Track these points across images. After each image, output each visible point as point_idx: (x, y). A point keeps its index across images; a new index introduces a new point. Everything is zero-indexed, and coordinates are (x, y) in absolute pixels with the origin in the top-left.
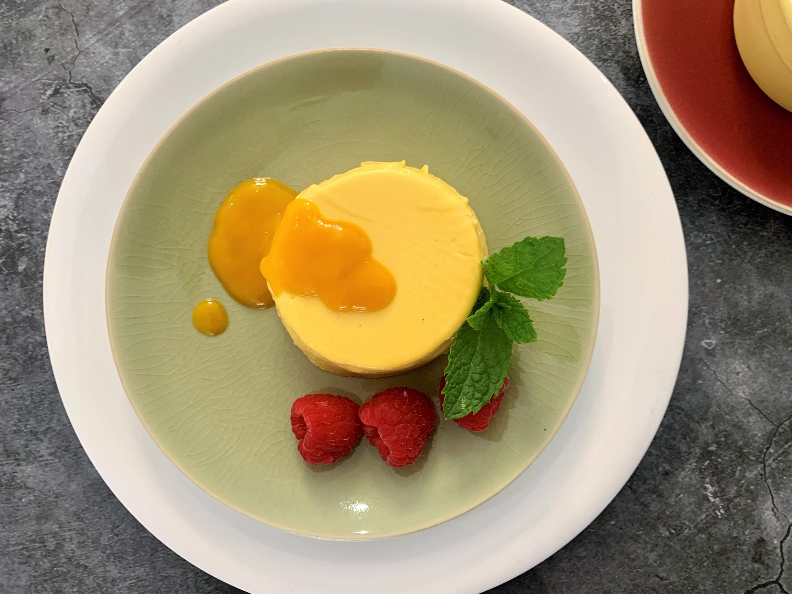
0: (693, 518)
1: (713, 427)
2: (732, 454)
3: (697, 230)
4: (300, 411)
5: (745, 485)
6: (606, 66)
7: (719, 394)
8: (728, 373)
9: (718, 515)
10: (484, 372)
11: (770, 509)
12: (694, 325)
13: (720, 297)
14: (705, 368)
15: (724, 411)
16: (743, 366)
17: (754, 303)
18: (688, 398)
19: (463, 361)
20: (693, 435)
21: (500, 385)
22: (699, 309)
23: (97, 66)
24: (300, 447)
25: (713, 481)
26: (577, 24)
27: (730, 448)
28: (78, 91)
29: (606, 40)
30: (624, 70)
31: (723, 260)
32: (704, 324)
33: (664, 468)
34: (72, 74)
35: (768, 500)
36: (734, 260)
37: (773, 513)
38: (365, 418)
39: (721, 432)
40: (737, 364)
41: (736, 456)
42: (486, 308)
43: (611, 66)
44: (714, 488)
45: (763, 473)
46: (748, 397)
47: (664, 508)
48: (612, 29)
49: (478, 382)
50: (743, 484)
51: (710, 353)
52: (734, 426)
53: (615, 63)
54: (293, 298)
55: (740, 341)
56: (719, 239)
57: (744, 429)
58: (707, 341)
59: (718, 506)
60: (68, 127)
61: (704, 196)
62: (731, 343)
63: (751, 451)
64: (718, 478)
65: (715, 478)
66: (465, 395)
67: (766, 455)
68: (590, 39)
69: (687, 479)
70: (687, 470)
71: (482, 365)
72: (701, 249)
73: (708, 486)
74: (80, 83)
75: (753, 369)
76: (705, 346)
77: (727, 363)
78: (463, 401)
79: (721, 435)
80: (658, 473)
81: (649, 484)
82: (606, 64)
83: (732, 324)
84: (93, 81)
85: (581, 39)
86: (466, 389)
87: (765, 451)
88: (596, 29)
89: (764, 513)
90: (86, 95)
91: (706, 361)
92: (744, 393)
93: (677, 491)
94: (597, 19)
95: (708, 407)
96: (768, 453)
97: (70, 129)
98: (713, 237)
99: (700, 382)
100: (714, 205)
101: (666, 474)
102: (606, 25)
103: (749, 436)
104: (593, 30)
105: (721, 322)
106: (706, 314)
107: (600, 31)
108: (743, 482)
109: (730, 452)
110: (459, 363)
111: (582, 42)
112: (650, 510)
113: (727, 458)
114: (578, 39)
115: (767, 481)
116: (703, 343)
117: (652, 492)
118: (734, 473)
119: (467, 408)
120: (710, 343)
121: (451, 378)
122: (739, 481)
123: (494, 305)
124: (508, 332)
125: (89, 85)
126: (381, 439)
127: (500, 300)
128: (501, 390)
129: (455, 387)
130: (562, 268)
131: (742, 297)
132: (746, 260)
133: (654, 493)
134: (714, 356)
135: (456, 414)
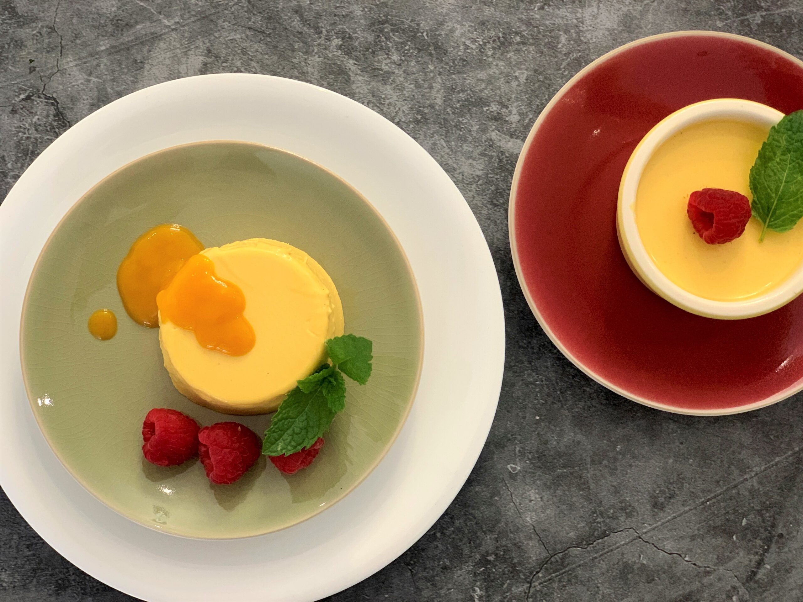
1: (497, 540)
2: (505, 568)
3: (531, 370)
4: (154, 419)
5: (509, 597)
6: (495, 210)
7: (510, 514)
8: (522, 498)
10: (305, 429)
12: (505, 448)
13: (534, 431)
14: (504, 488)
15: (510, 530)
16: (537, 496)
17: (561, 445)
18: (482, 509)
19: (290, 414)
20: (478, 542)
21: (312, 442)
23: (69, 86)
24: (144, 447)
25: (483, 586)
26: (480, 168)
27: (506, 562)
28: (47, 102)
29: (502, 189)
31: (546, 401)
32: (514, 451)
33: (444, 562)
34: (46, 87)
36: (555, 403)
38: (202, 437)
39: (502, 546)
40: (533, 493)
41: (509, 571)
42: (315, 377)
43: (499, 211)
44: (482, 592)
45: (527, 591)
46: (534, 523)
47: (434, 596)
49: (297, 434)
50: (507, 596)
51: (513, 476)
52: (515, 544)
54: (175, 329)
55: (541, 474)
56: (548, 383)
57: (522, 549)
58: (513, 466)
60: (29, 130)
62: (533, 473)
63: (522, 570)
64: (487, 585)
65: (485, 584)
66: (283, 440)
67: (535, 577)
68: (489, 184)
69: (461, 578)
70: (464, 570)
71: (305, 423)
72: (531, 386)
73: (477, 589)
74: (51, 96)
75: (545, 500)
76: (510, 469)
77: (524, 489)
78: (281, 444)
79: (502, 549)
80: (439, 565)
81: (428, 573)
82: (495, 208)
83: (538, 457)
84: (62, 98)
86: (285, 436)
87: (535, 573)
88: (496, 177)
90: (52, 107)
91: (506, 482)
92: (531, 518)
93: (450, 586)
95: (498, 521)
96: (537, 575)
97: (30, 132)
98: (544, 380)
99: (496, 498)
101: (445, 568)
103: (524, 557)
104: (493, 177)
105: (530, 453)
106: (518, 443)
108: (508, 594)
109: (505, 566)
110: (286, 415)
111: (481, 185)
112: (421, 595)
113: (500, 570)
114: (479, 181)
115: (529, 599)
116: (509, 466)
117: (427, 579)
118: (503, 584)
119: (281, 450)
120: (515, 468)
121: (276, 423)
122: (504, 593)
123: (325, 378)
124: (329, 402)
125: (58, 100)
126: (210, 459)
127: (331, 376)
128: (313, 446)
129: (277, 432)
130: (369, 362)
131: (553, 437)
132: (565, 407)
133: (429, 581)
134: (515, 480)
135: (271, 452)
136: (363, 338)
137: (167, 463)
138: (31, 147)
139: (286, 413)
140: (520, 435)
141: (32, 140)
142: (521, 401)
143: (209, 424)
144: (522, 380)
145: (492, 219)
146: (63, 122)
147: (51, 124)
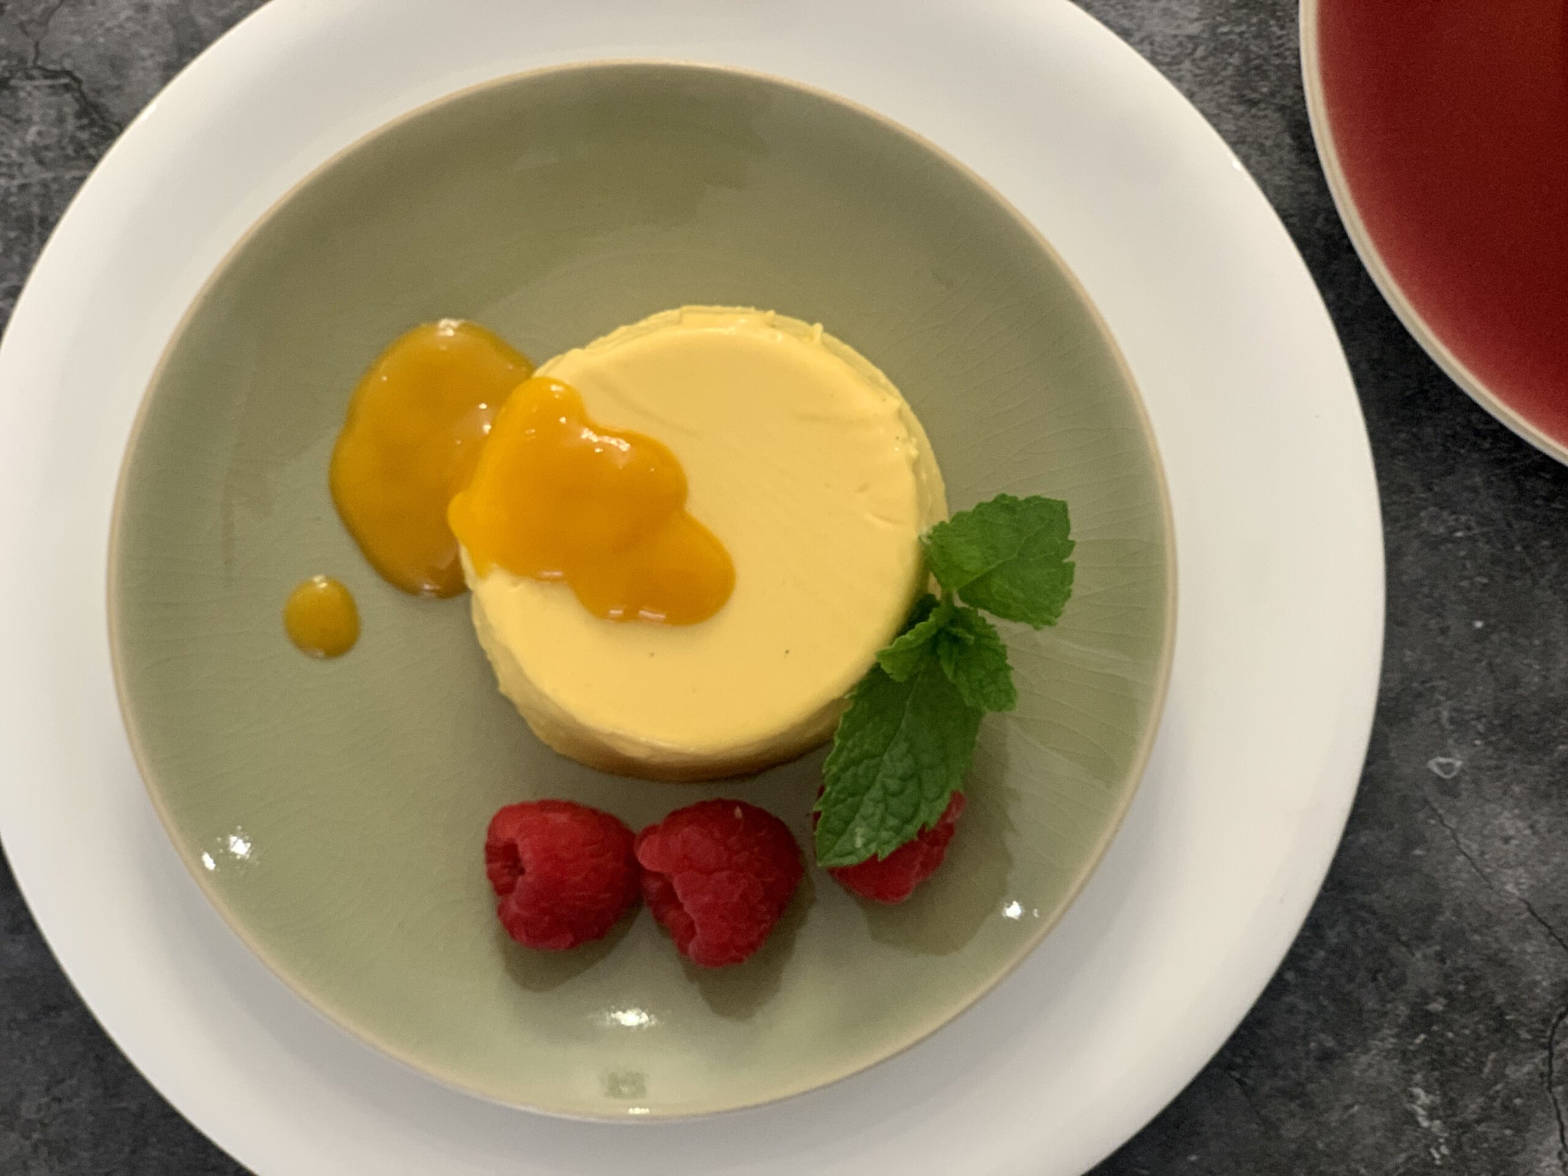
0: (1376, 1160)
1: (1441, 958)
2: (1478, 1023)
3: (1435, 505)
4: (509, 833)
5: (1501, 1095)
6: (1254, 116)
7: (1460, 883)
8: (1485, 837)
9: (1434, 1159)
10: (912, 777)
11: (1555, 1153)
12: (1413, 720)
13: (1478, 660)
14: (1433, 822)
15: (1470, 924)
16: (1520, 824)
17: (1554, 680)
18: (1388, 886)
19: (866, 746)
20: (1394, 972)
21: (941, 806)
22: (1427, 685)
23: (99, 32)
24: (501, 911)
25: (1431, 1080)
26: (1195, 15)
27: (1476, 1008)
28: (52, 87)
29: (1258, 57)
30: (1296, 127)
31: (1491, 577)
32: (1437, 721)
33: (1320, 1044)
34: (42, 48)
35: (1550, 1132)
36: (1515, 578)
37: (1560, 1164)
38: (647, 856)
39: (1457, 970)
40: (1507, 818)
41: (1487, 1030)
42: (920, 634)
43: (1265, 117)
44: (1431, 1097)
45: (1546, 1069)
46: (1527, 895)
47: (1315, 1133)
48: (1274, 33)
49: (894, 795)
50: (1497, 1092)
51: (1448, 788)
52: (1489, 959)
53: (1275, 111)
54: (515, 585)
55: (1517, 766)
56: (1485, 529)
57: (1511, 966)
58: (1442, 760)
59: (1436, 1138)
60: (21, 165)
61: (1458, 428)
62: (1497, 768)
63: (1522, 1018)
64: (1442, 1075)
65: (1436, 1074)
66: (864, 818)
67: (1557, 1030)
68: (1222, 52)
69: (1372, 1073)
70: (1374, 1052)
71: (908, 761)
72: (1443, 548)
73: (1418, 1091)
74: (58, 68)
75: (1542, 830)
76: (1436, 770)
77: (1483, 813)
78: (860, 831)
79: (1458, 977)
80: (1307, 1053)
81: (1284, 1078)
82: (1254, 111)
83: (1502, 725)
84: (87, 67)
85: (1200, 52)
86: (867, 808)
87: (1554, 1021)
88: (1238, 30)
89: (1540, 1161)
90: (68, 96)
91: (1436, 805)
92: (1517, 884)
93: (1348, 1099)
94: (1241, 7)
95: (1435, 909)
96: (1561, 1025)
97: (26, 170)
98: (1473, 524)
99: (1418, 852)
100: (1480, 450)
101: (1326, 1057)
102: (1261, 21)
103: (1520, 985)
104: (1230, 32)
105: (1478, 719)
106: (1442, 698)
107: (1246, 36)
108: (1499, 1087)
109: (1477, 1019)
110: (857, 751)
111: (1204, 59)
112: (1279, 1137)
113: (1467, 1032)
114: (1195, 50)
115: (1553, 1090)
116: (1433, 765)
117: (1289, 1095)
118: (1480, 1065)
119: (865, 845)
120: (1449, 764)
121: (837, 779)
122: (1489, 1085)
123: (940, 631)
124: (965, 692)
125: (78, 74)
126: (680, 906)
127: (953, 622)
128: (944, 816)
129: (844, 800)
130: (1066, 561)
131: (1530, 666)
132: (1543, 582)
133: (1292, 1098)
134: (1456, 796)
135: (841, 856)
136: (1037, 498)
137: (570, 938)
138: (35, 209)
139: (855, 746)
140: (1442, 678)
141: (36, 189)
142: (1426, 590)
143: (657, 816)
144: (1418, 536)
145: (1250, 139)
146: (104, 127)
147: (73, 138)
